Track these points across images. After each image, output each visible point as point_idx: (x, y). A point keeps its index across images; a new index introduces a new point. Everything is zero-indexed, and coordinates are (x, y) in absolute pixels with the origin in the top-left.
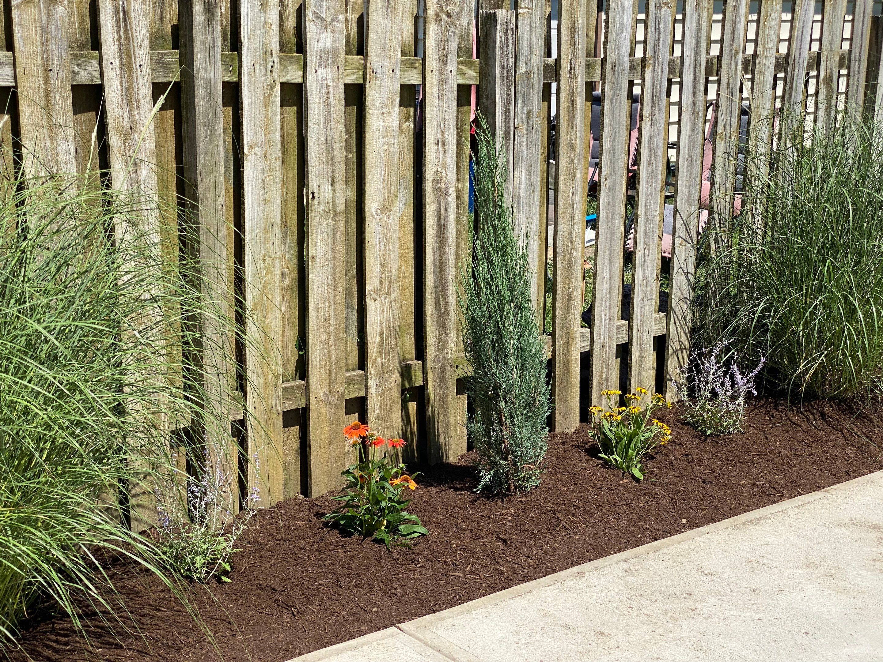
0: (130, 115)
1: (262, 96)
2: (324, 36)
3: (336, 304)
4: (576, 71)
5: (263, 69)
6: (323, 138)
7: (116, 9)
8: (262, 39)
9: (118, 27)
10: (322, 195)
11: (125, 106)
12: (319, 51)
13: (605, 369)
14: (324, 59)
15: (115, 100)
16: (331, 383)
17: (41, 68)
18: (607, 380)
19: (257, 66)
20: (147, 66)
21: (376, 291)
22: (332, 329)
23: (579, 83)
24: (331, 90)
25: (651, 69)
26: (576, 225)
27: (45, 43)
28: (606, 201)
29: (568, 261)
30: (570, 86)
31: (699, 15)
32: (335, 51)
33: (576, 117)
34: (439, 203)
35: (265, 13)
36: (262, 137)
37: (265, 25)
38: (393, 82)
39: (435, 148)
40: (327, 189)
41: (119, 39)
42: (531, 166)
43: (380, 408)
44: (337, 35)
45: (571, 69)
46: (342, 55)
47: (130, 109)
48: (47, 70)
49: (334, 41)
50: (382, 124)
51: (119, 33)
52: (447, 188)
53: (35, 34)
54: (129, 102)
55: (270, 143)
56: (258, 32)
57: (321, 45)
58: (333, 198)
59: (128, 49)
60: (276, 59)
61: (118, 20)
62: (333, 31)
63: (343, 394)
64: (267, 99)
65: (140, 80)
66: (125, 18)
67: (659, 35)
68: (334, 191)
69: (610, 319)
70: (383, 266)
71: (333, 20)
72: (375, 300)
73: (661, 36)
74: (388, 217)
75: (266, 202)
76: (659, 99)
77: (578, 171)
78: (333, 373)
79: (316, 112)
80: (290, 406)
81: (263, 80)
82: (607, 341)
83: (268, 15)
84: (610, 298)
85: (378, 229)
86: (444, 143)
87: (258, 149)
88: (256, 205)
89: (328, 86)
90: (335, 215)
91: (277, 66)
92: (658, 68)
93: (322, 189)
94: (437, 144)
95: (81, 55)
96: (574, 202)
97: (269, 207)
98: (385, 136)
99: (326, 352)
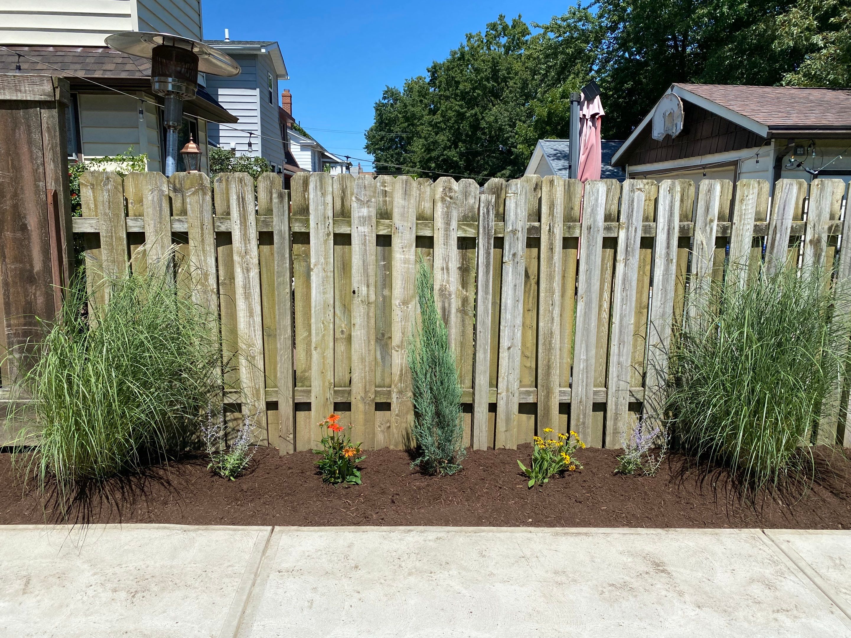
0: (245, 246)
1: (322, 239)
2: (363, 210)
3: (369, 350)
4: (555, 230)
5: (323, 226)
6: (362, 263)
7: (238, 196)
8: (323, 211)
9: (239, 205)
10: (360, 292)
11: (243, 242)
12: (359, 217)
13: (581, 417)
14: (362, 221)
15: (237, 239)
16: (366, 392)
17: (199, 224)
18: (584, 423)
19: (319, 224)
20: (254, 223)
21: (398, 347)
22: (367, 364)
23: (558, 237)
24: (367, 238)
25: (624, 230)
26: (555, 324)
27: (201, 212)
28: (583, 312)
29: (548, 345)
30: (549, 239)
31: (672, 196)
32: (370, 217)
33: (555, 258)
34: (444, 302)
35: (324, 198)
36: (322, 260)
37: (325, 204)
38: (411, 234)
39: (441, 272)
40: (364, 289)
41: (240, 210)
42: (515, 286)
43: (399, 411)
44: (371, 209)
45: (550, 229)
46: (374, 220)
47: (245, 244)
48: (202, 225)
49: (369, 212)
50: (403, 256)
51: (240, 208)
52: (450, 295)
53: (197, 207)
54: (245, 240)
55: (327, 263)
56: (320, 207)
57: (361, 214)
58: (368, 294)
59: (244, 215)
60: (331, 221)
61: (239, 202)
62: (368, 207)
63: (374, 399)
64: (326, 241)
65: (250, 230)
66: (243, 201)
67: (633, 209)
68: (368, 291)
69: (587, 385)
70: (403, 334)
71: (368, 201)
72: (397, 351)
73: (635, 210)
74: (408, 307)
75: (324, 293)
76: (633, 250)
77: (556, 291)
78: (368, 387)
79: (357, 249)
80: (339, 400)
81: (322, 232)
82: (584, 399)
83: (326, 199)
84: (587, 372)
85: (399, 313)
86: (448, 269)
87: (319, 266)
88: (318, 295)
89: (365, 235)
90: (369, 303)
91: (331, 224)
92: (632, 230)
93: (360, 289)
94: (443, 269)
95: (222, 218)
96: (553, 309)
97: (327, 296)
98: (405, 263)
99: (363, 375)
